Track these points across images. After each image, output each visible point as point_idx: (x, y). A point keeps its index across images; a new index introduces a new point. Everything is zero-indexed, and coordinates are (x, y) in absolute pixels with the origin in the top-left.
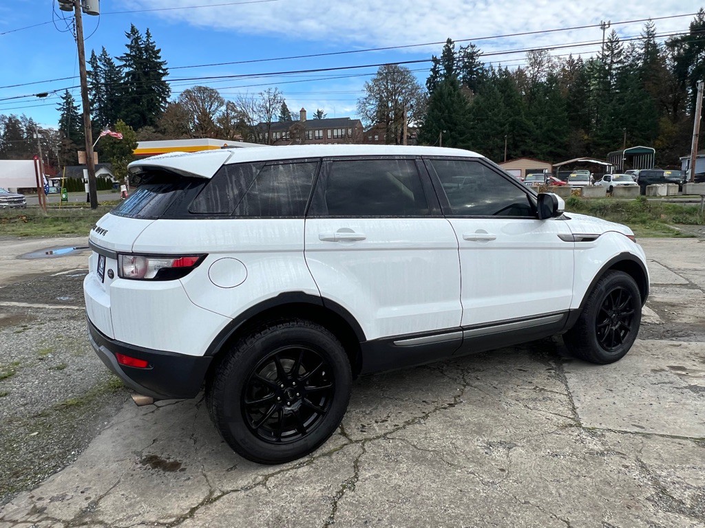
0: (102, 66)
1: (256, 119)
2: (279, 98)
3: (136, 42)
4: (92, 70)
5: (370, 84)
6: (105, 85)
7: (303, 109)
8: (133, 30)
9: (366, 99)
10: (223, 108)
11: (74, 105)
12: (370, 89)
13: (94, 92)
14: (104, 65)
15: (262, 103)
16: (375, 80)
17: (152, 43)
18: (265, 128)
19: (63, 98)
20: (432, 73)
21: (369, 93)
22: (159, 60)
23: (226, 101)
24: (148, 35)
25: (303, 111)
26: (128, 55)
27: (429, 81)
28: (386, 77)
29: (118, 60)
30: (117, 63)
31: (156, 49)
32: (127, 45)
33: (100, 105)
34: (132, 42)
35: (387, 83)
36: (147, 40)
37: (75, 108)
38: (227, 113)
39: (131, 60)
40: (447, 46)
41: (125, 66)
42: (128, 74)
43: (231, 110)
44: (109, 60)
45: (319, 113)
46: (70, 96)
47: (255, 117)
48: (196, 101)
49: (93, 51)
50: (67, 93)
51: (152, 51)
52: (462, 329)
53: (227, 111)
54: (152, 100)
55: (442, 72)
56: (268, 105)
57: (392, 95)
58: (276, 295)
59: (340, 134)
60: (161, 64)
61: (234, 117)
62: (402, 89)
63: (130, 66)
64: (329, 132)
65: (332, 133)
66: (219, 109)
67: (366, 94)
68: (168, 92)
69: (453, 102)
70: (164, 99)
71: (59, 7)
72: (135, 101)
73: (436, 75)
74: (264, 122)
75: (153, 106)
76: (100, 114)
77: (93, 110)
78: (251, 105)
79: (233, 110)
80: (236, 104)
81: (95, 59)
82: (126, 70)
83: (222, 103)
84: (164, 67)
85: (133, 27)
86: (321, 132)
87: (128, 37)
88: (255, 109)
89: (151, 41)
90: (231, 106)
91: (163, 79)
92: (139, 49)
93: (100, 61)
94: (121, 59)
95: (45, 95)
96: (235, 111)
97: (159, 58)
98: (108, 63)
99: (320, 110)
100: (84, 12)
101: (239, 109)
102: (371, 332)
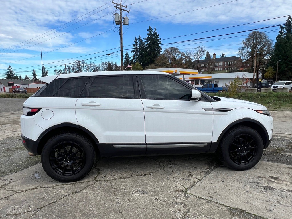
0: (138, 42)
1: (194, 59)
2: (203, 50)
3: (151, 32)
4: (135, 44)
5: (245, 41)
6: (139, 49)
7: (214, 54)
8: (150, 28)
9: (242, 48)
10: (180, 55)
11: (129, 57)
12: (244, 43)
13: (135, 52)
14: (139, 42)
15: (196, 52)
16: (247, 39)
17: (156, 32)
18: (196, 63)
19: (125, 55)
20: (279, 33)
21: (244, 45)
22: (158, 38)
23: (181, 52)
24: (155, 29)
25: (214, 55)
26: (147, 37)
27: (278, 37)
28: (253, 37)
29: (144, 40)
30: (144, 41)
31: (157, 34)
32: (147, 34)
33: (137, 56)
34: (149, 33)
35: (253, 40)
36: (155, 31)
37: (129, 58)
38: (181, 57)
39: (148, 39)
40: (288, 20)
41: (146, 41)
42: (147, 45)
44: (141, 40)
45: (223, 55)
47: (193, 58)
48: (170, 53)
49: (136, 37)
50: (127, 53)
51: (156, 35)
52: (146, 144)
53: (181, 56)
54: (155, 53)
55: (285, 33)
56: (198, 53)
57: (255, 45)
58: (61, 123)
60: (159, 40)
61: (184, 59)
62: (261, 42)
63: (148, 41)
64: (226, 63)
65: (227, 63)
66: (178, 56)
67: (243, 45)
68: (161, 50)
69: (287, 46)
70: (159, 53)
71: (115, 23)
72: (149, 54)
73: (281, 34)
74: (197, 60)
75: (155, 56)
76: (137, 60)
77: (134, 58)
78: (191, 53)
79: (184, 56)
80: (185, 53)
81: (136, 40)
82: (146, 43)
83: (179, 53)
84: (160, 41)
85: (150, 27)
86: (222, 63)
87: (148, 31)
88: (193, 55)
89: (156, 31)
90: (183, 54)
91: (159, 46)
92: (152, 35)
93: (138, 40)
94: (145, 39)
95: (110, 54)
96: (185, 56)
97: (159, 37)
98: (141, 41)
99: (223, 54)
100: (123, 24)
101: (186, 55)
102: (102, 140)
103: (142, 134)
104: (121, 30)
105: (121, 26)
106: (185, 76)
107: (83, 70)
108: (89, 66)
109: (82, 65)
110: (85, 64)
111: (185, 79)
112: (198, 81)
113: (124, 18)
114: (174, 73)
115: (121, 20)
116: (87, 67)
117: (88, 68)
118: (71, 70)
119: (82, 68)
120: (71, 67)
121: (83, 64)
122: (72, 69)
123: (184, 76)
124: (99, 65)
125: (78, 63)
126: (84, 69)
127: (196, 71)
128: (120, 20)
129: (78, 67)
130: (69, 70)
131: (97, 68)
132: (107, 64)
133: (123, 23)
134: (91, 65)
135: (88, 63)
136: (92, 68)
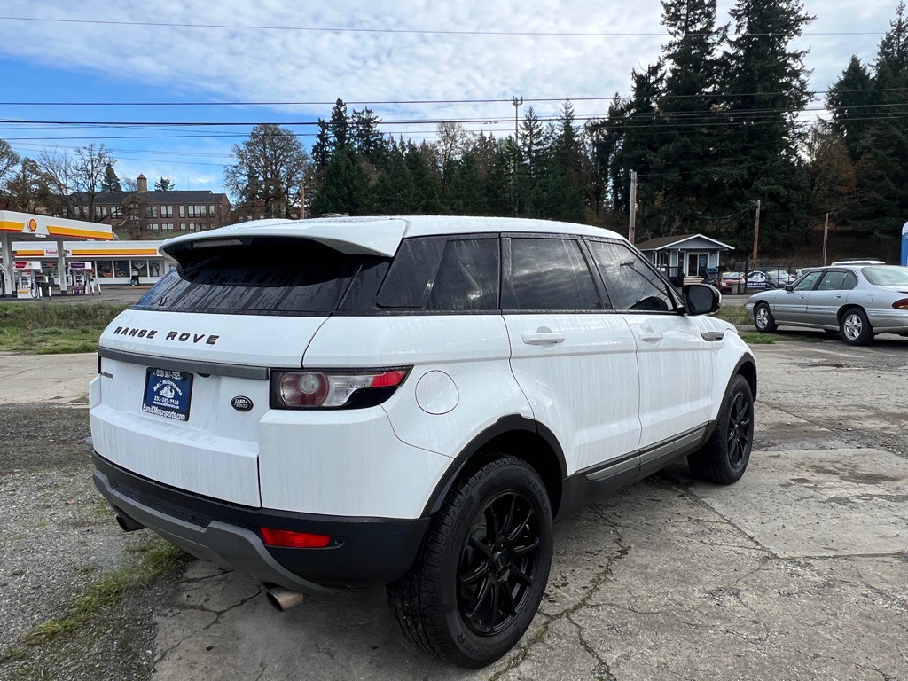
1: (71, 186)
2: (107, 159)
5: (242, 148)
7: (142, 175)
9: (235, 167)
10: (18, 168)
12: (241, 155)
15: (80, 163)
16: (248, 144)
18: (85, 198)
20: (319, 140)
21: (240, 160)
23: (22, 158)
25: (142, 179)
27: (315, 149)
28: (263, 142)
35: (265, 148)
38: (24, 176)
40: (337, 108)
43: (31, 172)
45: (164, 183)
47: (70, 183)
53: (23, 172)
55: (332, 140)
56: (90, 167)
57: (272, 164)
58: (496, 421)
59: (197, 211)
61: (35, 182)
62: (287, 156)
64: (182, 209)
65: (187, 210)
66: (11, 169)
67: (236, 161)
69: (353, 178)
73: (324, 143)
74: (84, 190)
78: (63, 166)
79: (34, 171)
80: (38, 163)
83: (15, 161)
86: (170, 208)
88: (69, 172)
90: (30, 165)
96: (38, 173)
99: (165, 179)
101: (43, 171)
106: (67, 245)
111: (68, 255)
112: (108, 262)
114: (26, 230)
123: (60, 246)
127: (106, 229)
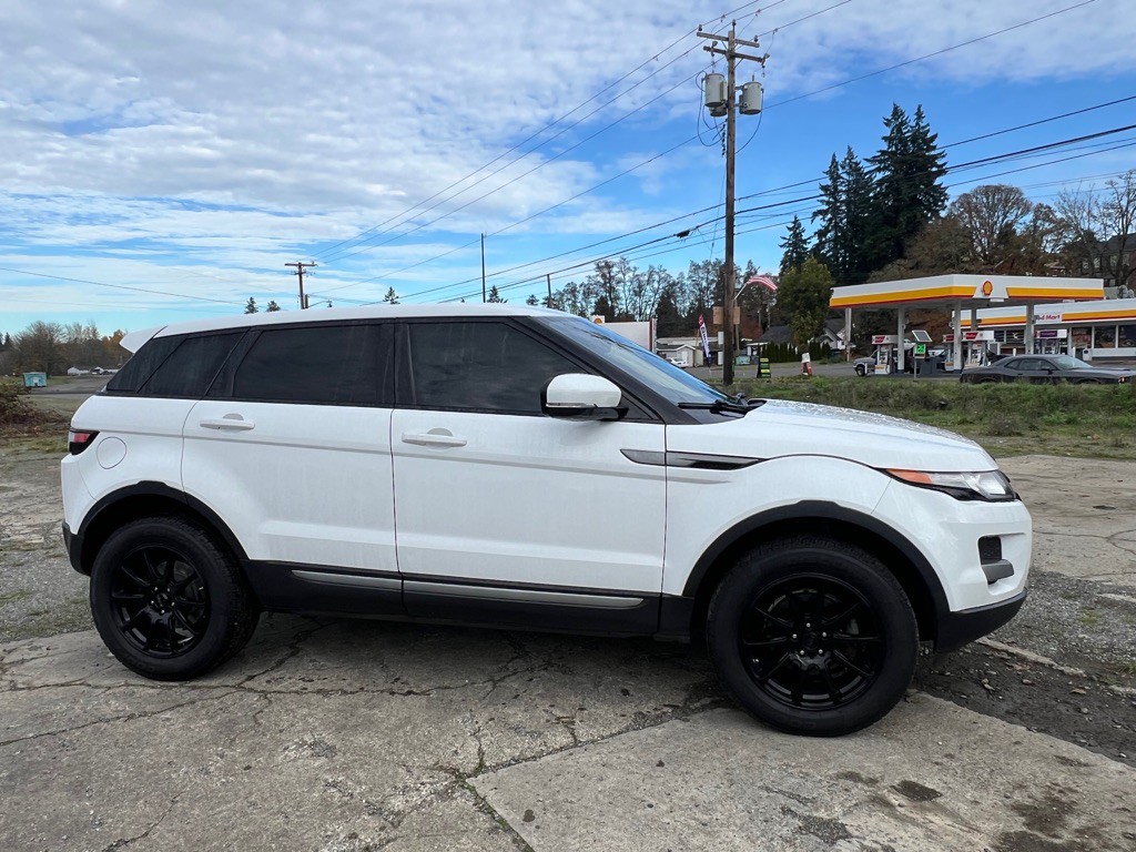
0: (844, 176)
1: (1105, 231)
3: (899, 131)
4: (830, 183)
6: (847, 203)
8: (897, 113)
10: (1029, 217)
11: (804, 238)
13: (829, 216)
14: (848, 174)
15: (1110, 199)
17: (923, 128)
19: (790, 229)
22: (933, 153)
23: (1035, 204)
24: (919, 116)
26: (883, 153)
29: (869, 164)
30: (867, 167)
31: (929, 135)
32: (885, 138)
33: (836, 233)
34: (892, 132)
36: (917, 124)
37: (805, 242)
38: (1035, 226)
39: (887, 160)
41: (879, 170)
42: (880, 183)
43: (1044, 220)
44: (857, 164)
46: (800, 225)
47: (1095, 227)
48: (978, 212)
49: (834, 155)
50: (796, 222)
51: (922, 140)
52: (402, 576)
53: (1035, 221)
54: (915, 217)
56: (1124, 203)
58: (136, 483)
60: (935, 157)
61: (1047, 232)
63: (885, 168)
66: (1021, 221)
68: (943, 201)
70: (936, 213)
72: (890, 221)
74: (1115, 234)
75: (915, 226)
76: (835, 247)
77: (825, 243)
78: (1086, 206)
79: (1047, 218)
80: (1054, 208)
81: (836, 167)
82: (879, 176)
83: (1026, 210)
84: (939, 162)
85: (896, 108)
87: (887, 124)
88: (1095, 212)
89: (922, 125)
90: (1044, 213)
91: (937, 182)
92: (903, 141)
93: (843, 168)
94: (873, 160)
95: (684, 234)
96: (1051, 221)
97: (934, 148)
98: (855, 169)
100: (741, 112)
101: (1059, 215)
102: (256, 550)
103: (384, 538)
104: (731, 134)
105: (731, 122)
106: (1039, 310)
107: (622, 295)
108: (646, 278)
109: (621, 275)
110: (631, 274)
111: (1038, 322)
113: (742, 88)
114: (978, 295)
115: (731, 97)
116: (636, 284)
117: (640, 287)
118: (580, 297)
119: (620, 288)
120: (581, 286)
121: (624, 275)
122: (584, 294)
123: (1030, 311)
124: (681, 274)
125: (606, 271)
126: (627, 293)
127: (1096, 285)
128: (726, 98)
129: (605, 283)
130: (575, 296)
131: (674, 284)
132: (710, 267)
133: (737, 109)
134: (650, 275)
135: (643, 269)
136: (656, 285)
